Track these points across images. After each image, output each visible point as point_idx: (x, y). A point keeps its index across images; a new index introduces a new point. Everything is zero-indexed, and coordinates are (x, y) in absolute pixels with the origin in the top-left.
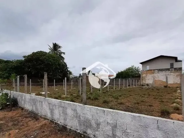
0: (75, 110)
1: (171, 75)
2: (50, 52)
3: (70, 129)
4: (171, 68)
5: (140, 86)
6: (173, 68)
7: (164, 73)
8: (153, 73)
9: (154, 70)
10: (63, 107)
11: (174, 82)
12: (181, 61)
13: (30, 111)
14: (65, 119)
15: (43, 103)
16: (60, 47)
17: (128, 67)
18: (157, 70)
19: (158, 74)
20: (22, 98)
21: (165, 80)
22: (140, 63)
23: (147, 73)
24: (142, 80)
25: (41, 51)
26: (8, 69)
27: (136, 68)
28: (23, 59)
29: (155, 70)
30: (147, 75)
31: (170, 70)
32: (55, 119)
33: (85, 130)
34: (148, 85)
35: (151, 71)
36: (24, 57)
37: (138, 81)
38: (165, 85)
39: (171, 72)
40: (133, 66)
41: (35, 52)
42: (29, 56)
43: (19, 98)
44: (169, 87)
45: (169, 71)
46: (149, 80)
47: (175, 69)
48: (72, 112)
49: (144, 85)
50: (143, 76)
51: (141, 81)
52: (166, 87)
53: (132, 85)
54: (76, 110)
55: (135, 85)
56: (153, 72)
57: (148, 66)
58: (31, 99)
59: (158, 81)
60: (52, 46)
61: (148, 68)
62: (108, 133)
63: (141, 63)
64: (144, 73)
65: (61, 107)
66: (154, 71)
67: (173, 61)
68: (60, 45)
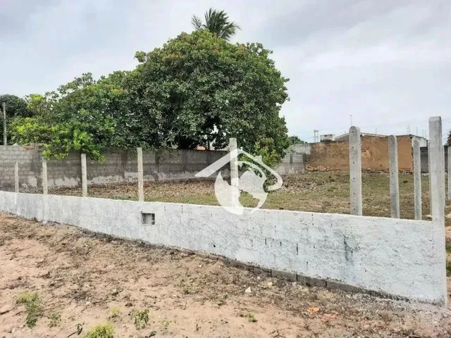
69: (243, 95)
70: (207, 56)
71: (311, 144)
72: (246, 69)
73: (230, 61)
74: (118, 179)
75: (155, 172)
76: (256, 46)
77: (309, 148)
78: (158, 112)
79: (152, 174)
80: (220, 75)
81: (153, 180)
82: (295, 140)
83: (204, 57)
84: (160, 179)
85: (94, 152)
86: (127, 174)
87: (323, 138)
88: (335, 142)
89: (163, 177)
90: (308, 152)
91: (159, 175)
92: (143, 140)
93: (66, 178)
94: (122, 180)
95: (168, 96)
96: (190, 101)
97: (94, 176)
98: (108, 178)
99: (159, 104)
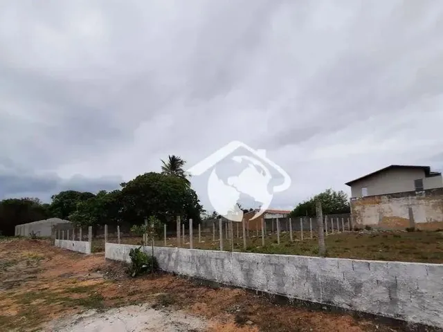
0: (304, 267)
1: (420, 206)
2: (163, 173)
3: (295, 299)
4: (418, 190)
5: (351, 230)
6: (422, 189)
7: (403, 201)
8: (378, 203)
9: (380, 196)
10: (276, 264)
11: (429, 220)
12: (438, 174)
13: (192, 277)
14: (281, 284)
15: (226, 261)
16: (182, 163)
17: (318, 193)
18: (385, 195)
19: (390, 204)
20: (169, 255)
21: (406, 216)
22: (346, 184)
23: (365, 203)
24: (355, 217)
25: (151, 173)
26: (96, 209)
27: (337, 193)
28: (121, 189)
29: (382, 197)
30: (364, 209)
31: (415, 195)
32: (257, 286)
33: (327, 298)
34: (368, 228)
35: (374, 199)
36: (123, 184)
37: (346, 221)
38: (409, 227)
39: (419, 199)
40: (329, 191)
41: (142, 174)
42: (130, 182)
43: (162, 256)
44: (418, 230)
45: (415, 197)
46: (370, 217)
47: (428, 192)
48: (298, 272)
49: (359, 228)
50: (356, 209)
51: (352, 222)
52: (410, 230)
53: (335, 229)
54: (307, 267)
55: (341, 230)
56: (378, 200)
57: (366, 189)
58: (193, 257)
59: (392, 218)
60: (167, 162)
61: (365, 192)
62: (380, 299)
63: (349, 184)
64: (357, 204)
65: (271, 264)
66: (380, 198)
67: (422, 176)
68: (182, 158)
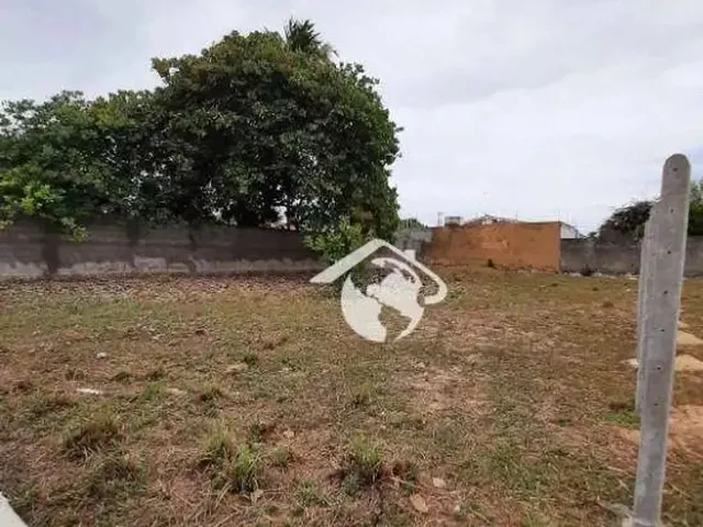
69: (328, 141)
70: (269, 71)
71: (433, 228)
72: (334, 100)
73: (308, 84)
74: (122, 268)
75: (191, 258)
76: (354, 69)
77: (430, 234)
78: (186, 160)
79: (184, 262)
80: (292, 105)
81: (187, 271)
82: (413, 223)
83: (264, 72)
84: (199, 270)
85: (65, 220)
86: (138, 260)
87: (448, 221)
88: (462, 227)
89: (203, 266)
90: (428, 240)
91: (197, 263)
92: (163, 205)
93: (18, 264)
94: (129, 270)
95: (204, 134)
96: (240, 145)
97: (76, 262)
98: (103, 265)
99: (189, 147)
